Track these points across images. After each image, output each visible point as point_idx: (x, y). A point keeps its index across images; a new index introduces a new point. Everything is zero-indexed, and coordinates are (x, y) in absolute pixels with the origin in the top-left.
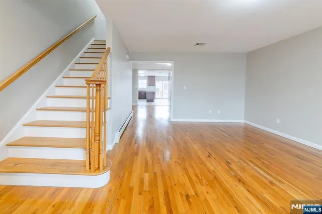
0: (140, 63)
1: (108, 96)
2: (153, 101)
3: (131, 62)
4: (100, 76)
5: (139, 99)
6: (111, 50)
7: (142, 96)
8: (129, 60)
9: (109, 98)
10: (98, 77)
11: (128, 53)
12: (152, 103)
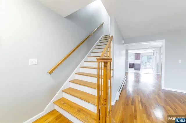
0: (130, 45)
1: (112, 69)
2: (140, 70)
3: (125, 45)
4: (106, 55)
5: (129, 68)
6: (114, 37)
7: (131, 66)
8: (124, 44)
9: (112, 70)
10: (105, 56)
11: (123, 39)
12: (139, 71)
